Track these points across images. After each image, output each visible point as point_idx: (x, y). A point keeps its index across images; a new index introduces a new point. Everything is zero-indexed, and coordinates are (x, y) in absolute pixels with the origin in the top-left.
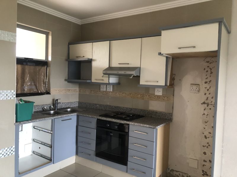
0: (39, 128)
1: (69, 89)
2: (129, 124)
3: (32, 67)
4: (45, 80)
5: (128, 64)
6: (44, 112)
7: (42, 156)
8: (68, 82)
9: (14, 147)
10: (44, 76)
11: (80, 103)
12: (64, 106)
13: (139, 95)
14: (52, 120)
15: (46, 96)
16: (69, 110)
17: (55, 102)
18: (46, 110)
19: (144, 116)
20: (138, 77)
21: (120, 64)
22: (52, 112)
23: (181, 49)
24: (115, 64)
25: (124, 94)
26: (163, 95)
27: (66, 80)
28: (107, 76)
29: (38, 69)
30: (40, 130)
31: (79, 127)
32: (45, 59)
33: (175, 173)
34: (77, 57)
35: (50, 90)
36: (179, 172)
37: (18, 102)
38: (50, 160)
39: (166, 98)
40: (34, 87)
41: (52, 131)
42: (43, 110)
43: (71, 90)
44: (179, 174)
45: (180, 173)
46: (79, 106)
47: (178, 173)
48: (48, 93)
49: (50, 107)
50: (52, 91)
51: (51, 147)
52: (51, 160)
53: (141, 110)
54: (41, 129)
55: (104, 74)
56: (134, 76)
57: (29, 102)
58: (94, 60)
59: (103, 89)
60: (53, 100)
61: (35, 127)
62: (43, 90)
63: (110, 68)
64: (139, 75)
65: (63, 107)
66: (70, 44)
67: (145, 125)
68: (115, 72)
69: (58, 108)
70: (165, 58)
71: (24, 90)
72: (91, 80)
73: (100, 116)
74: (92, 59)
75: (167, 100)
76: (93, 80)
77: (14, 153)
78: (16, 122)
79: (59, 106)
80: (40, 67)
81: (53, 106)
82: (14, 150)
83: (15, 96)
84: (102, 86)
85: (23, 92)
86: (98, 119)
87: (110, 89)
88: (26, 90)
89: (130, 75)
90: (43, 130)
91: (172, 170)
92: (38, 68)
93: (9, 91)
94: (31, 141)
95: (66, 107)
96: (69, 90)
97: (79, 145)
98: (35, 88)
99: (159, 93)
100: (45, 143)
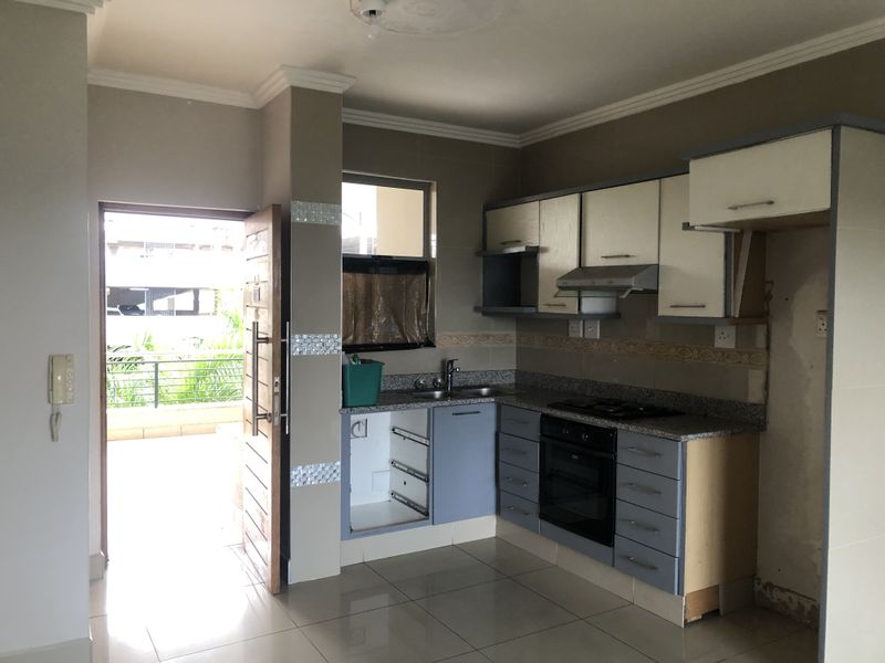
0: (403, 433)
1: (486, 332)
2: (616, 429)
3: (390, 278)
4: (423, 312)
5: (627, 256)
6: (417, 394)
7: (409, 503)
8: (484, 314)
9: (339, 463)
10: (420, 300)
11: (518, 373)
12: (471, 381)
13: (673, 350)
14: (429, 410)
15: (423, 352)
16: (485, 391)
17: (447, 367)
18: (424, 389)
19: (684, 413)
20: (653, 294)
21: (606, 257)
22: (438, 394)
23: (739, 210)
24: (594, 259)
25: (631, 346)
26: (737, 346)
27: (476, 309)
28: (574, 293)
29: (404, 282)
30: (405, 438)
31: (501, 435)
32: (421, 255)
33: (777, 596)
34: (504, 243)
35: (433, 335)
36: (788, 590)
37: (347, 362)
38: (425, 514)
39: (745, 357)
40: (395, 329)
41: (428, 439)
42: (417, 388)
43: (494, 336)
44: (790, 599)
45: (792, 596)
46: (516, 384)
47: (785, 597)
48: (430, 344)
49: (435, 381)
50: (439, 338)
51: (427, 480)
52: (427, 514)
53: (679, 394)
54: (407, 435)
55: (561, 288)
56: (632, 292)
57: (371, 361)
58: (545, 250)
59: (577, 331)
60: (443, 362)
61: (396, 430)
62: (417, 335)
63: (582, 270)
64: (655, 288)
65: (469, 384)
66: (488, 207)
67: (655, 432)
68: (603, 282)
69: (455, 384)
70: (722, 236)
71: (371, 336)
72: (535, 305)
73: (549, 406)
74: (538, 248)
75: (750, 364)
76: (542, 308)
77: (339, 479)
78: (344, 406)
79: (457, 381)
80: (410, 276)
81: (443, 378)
82: (339, 471)
83: (340, 348)
84: (572, 324)
85: (369, 341)
86: (543, 415)
87: (595, 331)
88: (376, 335)
89: (621, 290)
90: (412, 437)
91: (770, 586)
92: (404, 279)
93: (328, 336)
94: (388, 466)
95: (478, 383)
96: (488, 337)
97: (502, 486)
98: (398, 332)
99: (725, 340)
100: (415, 471)
